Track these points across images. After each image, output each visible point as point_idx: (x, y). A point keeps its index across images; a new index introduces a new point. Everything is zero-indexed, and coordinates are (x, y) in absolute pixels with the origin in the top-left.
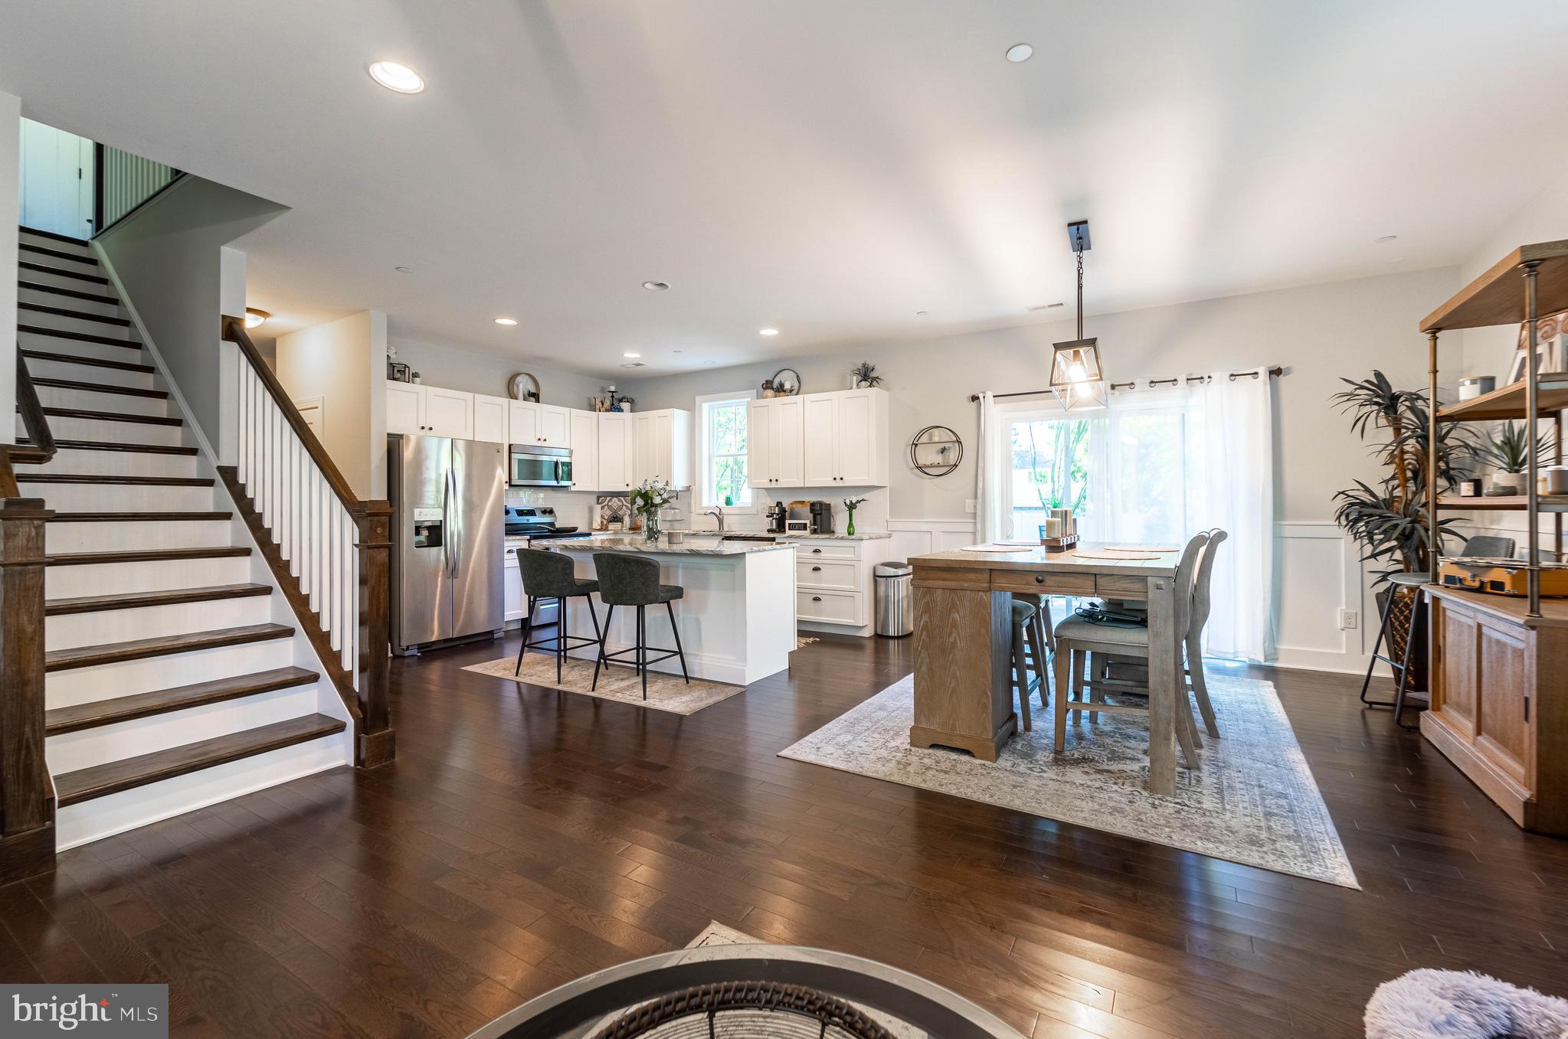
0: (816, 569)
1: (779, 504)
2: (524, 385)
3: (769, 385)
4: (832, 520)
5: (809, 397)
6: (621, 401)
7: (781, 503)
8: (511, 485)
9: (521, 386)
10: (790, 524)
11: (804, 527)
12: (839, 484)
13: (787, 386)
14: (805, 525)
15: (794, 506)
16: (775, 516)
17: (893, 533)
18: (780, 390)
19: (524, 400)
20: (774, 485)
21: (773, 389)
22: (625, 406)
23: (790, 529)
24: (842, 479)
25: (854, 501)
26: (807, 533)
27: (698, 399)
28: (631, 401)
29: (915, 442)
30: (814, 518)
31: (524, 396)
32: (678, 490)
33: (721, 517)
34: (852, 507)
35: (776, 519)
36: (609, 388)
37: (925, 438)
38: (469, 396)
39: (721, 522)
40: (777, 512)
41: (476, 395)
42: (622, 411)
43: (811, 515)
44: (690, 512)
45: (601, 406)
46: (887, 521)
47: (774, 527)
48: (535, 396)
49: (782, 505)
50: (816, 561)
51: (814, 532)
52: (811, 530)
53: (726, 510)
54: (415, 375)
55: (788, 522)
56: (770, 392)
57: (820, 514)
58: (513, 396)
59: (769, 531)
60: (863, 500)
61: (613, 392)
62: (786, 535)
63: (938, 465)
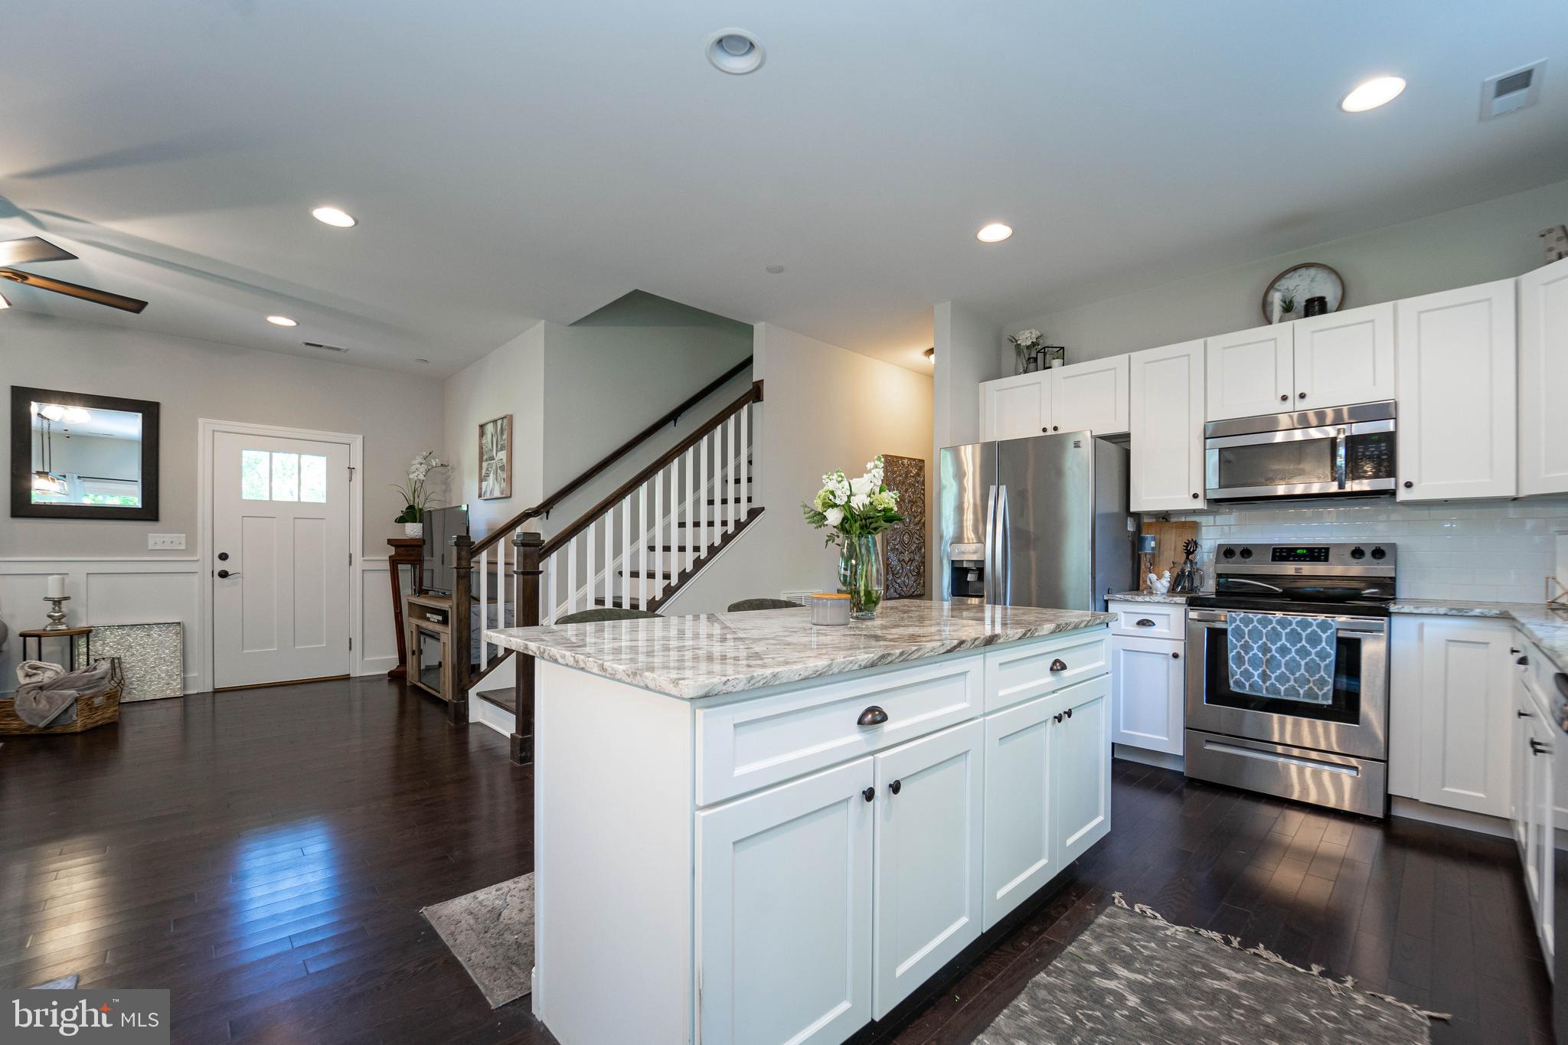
8: (1209, 501)
9: (1277, 297)
31: (1281, 314)
38: (1121, 360)
41: (1134, 354)
54: (1055, 357)
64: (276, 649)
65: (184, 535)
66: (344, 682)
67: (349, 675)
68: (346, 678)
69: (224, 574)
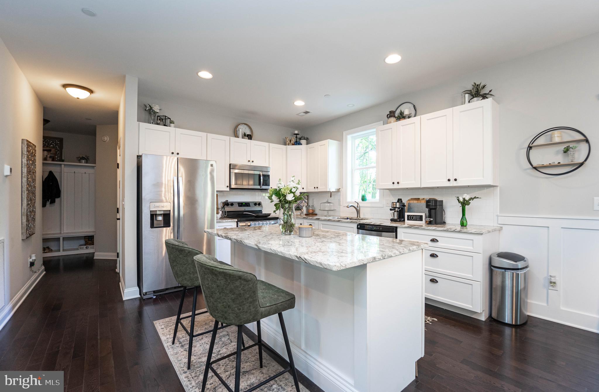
0: (433, 256)
1: (400, 201)
2: (243, 130)
3: (392, 114)
4: (444, 214)
5: (425, 117)
6: (300, 139)
7: (401, 199)
8: (231, 189)
9: (241, 130)
10: (408, 216)
11: (420, 218)
12: (453, 184)
13: (406, 112)
14: (421, 217)
15: (412, 202)
16: (396, 210)
17: (504, 227)
18: (402, 116)
19: (242, 138)
20: (396, 186)
21: (395, 117)
22: (303, 142)
23: (408, 219)
24: (456, 180)
25: (467, 199)
26: (423, 223)
27: (344, 133)
28: (307, 139)
29: (531, 145)
30: (430, 212)
31: (242, 136)
32: (331, 191)
33: (358, 208)
34: (464, 204)
35: (397, 211)
36: (294, 132)
37: (541, 141)
38: (204, 134)
39: (358, 212)
40: (398, 206)
41: (208, 134)
42: (301, 144)
43: (427, 210)
44: (340, 205)
45: (289, 142)
46: (498, 216)
47: (396, 218)
48: (250, 137)
49: (402, 201)
50: (434, 248)
51: (430, 223)
52: (426, 222)
53: (362, 204)
54: (172, 122)
55: (406, 214)
56: (393, 119)
57: (435, 209)
58: (236, 136)
59: (392, 220)
60: (475, 198)
61: (296, 134)
62: (406, 225)
63: (559, 165)
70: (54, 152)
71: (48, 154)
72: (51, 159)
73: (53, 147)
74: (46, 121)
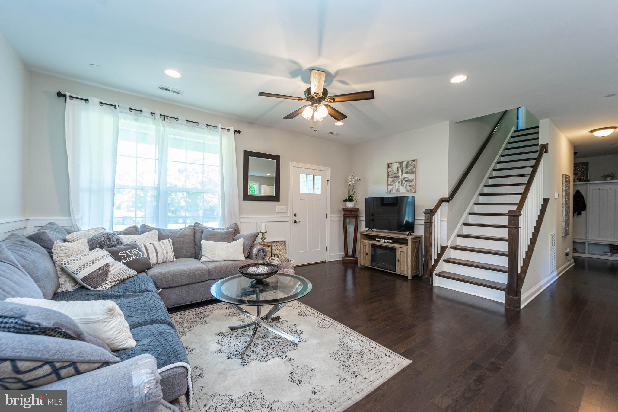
64: (307, 251)
65: (285, 207)
66: (324, 264)
67: (325, 261)
68: (324, 262)
69: (295, 222)
70: (581, 175)
71: (576, 177)
72: (578, 180)
73: (580, 171)
74: (575, 153)
